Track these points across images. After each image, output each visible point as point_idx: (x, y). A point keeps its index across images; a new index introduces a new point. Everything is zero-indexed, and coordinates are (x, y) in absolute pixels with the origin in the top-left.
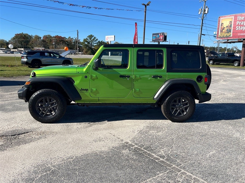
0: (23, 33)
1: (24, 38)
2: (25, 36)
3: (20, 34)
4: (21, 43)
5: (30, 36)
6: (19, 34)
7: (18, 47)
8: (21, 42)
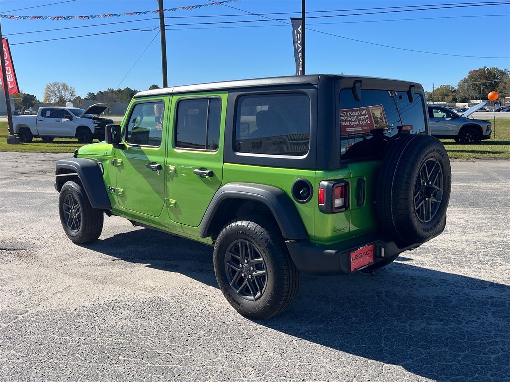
0: (485, 67)
1: (486, 78)
2: (489, 72)
3: (480, 69)
4: (479, 88)
5: (501, 71)
6: (476, 71)
7: (470, 99)
8: (477, 88)
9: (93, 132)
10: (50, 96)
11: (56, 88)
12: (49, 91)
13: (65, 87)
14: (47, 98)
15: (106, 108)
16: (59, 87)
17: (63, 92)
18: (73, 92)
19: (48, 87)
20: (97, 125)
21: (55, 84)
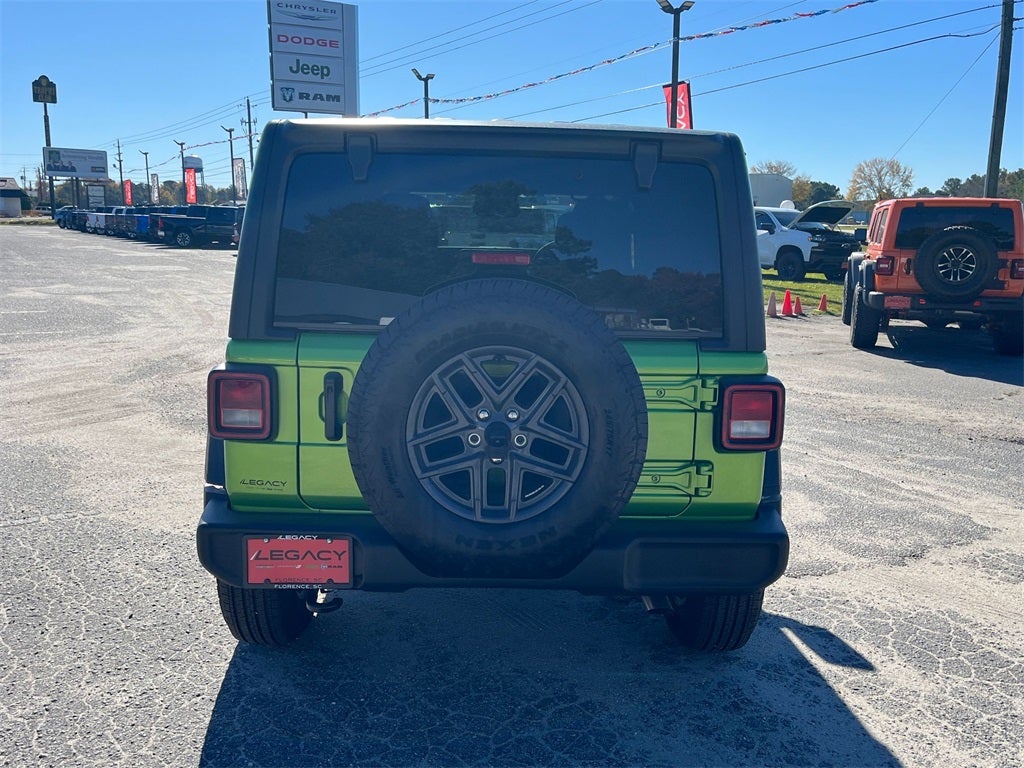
9: (807, 258)
10: (861, 188)
11: (874, 172)
12: (861, 177)
13: (894, 169)
14: (856, 191)
15: (850, 209)
16: (882, 169)
17: (887, 179)
18: (908, 177)
19: (860, 170)
20: (816, 245)
21: (875, 162)
